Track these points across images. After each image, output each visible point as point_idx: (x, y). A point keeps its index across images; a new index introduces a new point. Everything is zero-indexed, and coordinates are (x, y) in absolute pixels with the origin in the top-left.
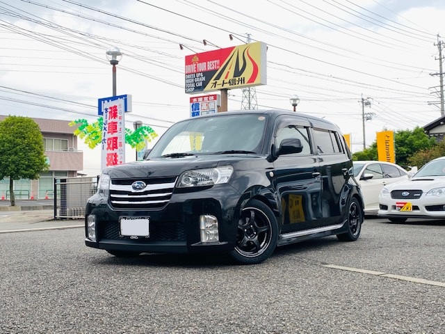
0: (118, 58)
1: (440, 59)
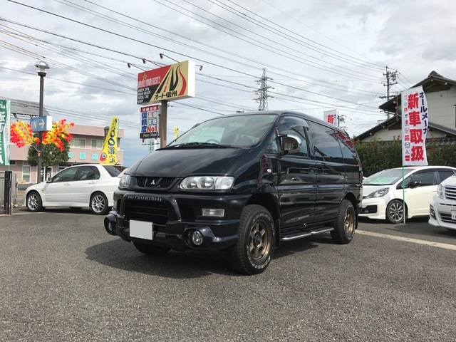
0: (46, 71)
1: (388, 85)
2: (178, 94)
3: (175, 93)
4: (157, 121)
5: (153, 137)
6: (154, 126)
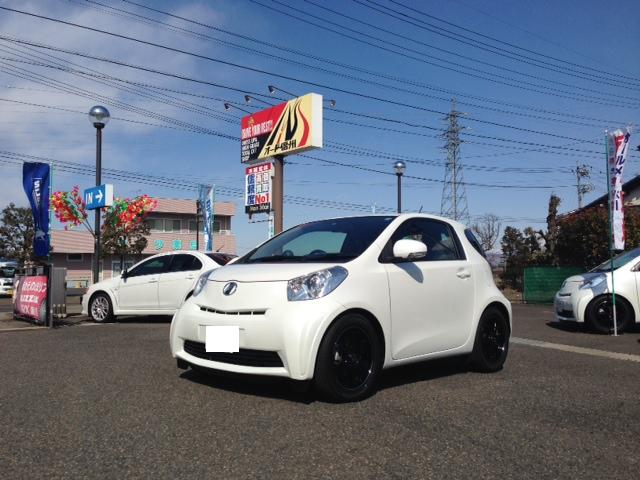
0: (104, 121)
2: (298, 143)
3: (294, 143)
4: (269, 187)
5: (263, 211)
6: (264, 194)
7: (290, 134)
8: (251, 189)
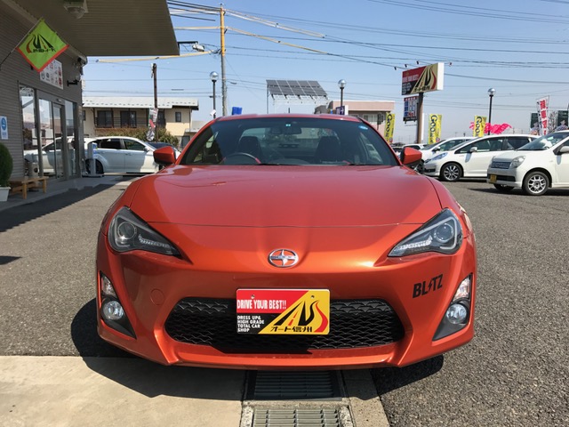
2: (431, 87)
5: (412, 120)
6: (413, 112)
7: (427, 83)
8: (406, 109)
